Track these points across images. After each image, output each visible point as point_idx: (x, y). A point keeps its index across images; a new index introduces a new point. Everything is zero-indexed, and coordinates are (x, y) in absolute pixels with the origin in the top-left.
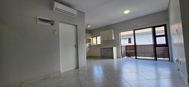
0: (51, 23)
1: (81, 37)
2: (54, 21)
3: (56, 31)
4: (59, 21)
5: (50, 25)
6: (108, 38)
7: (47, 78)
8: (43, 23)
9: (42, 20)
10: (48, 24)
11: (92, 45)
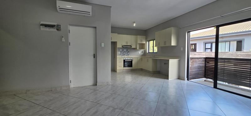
0: (57, 28)
1: (102, 44)
2: (60, 25)
3: (63, 37)
4: (69, 24)
5: (57, 31)
6: (165, 43)
7: (53, 90)
8: (47, 29)
9: (46, 26)
10: (54, 30)
11: (147, 52)
